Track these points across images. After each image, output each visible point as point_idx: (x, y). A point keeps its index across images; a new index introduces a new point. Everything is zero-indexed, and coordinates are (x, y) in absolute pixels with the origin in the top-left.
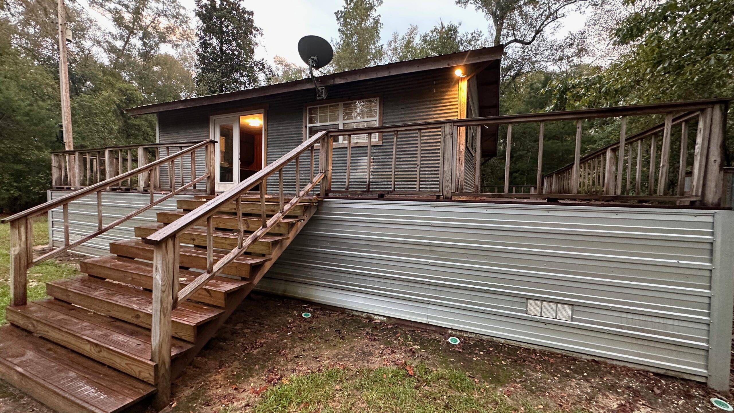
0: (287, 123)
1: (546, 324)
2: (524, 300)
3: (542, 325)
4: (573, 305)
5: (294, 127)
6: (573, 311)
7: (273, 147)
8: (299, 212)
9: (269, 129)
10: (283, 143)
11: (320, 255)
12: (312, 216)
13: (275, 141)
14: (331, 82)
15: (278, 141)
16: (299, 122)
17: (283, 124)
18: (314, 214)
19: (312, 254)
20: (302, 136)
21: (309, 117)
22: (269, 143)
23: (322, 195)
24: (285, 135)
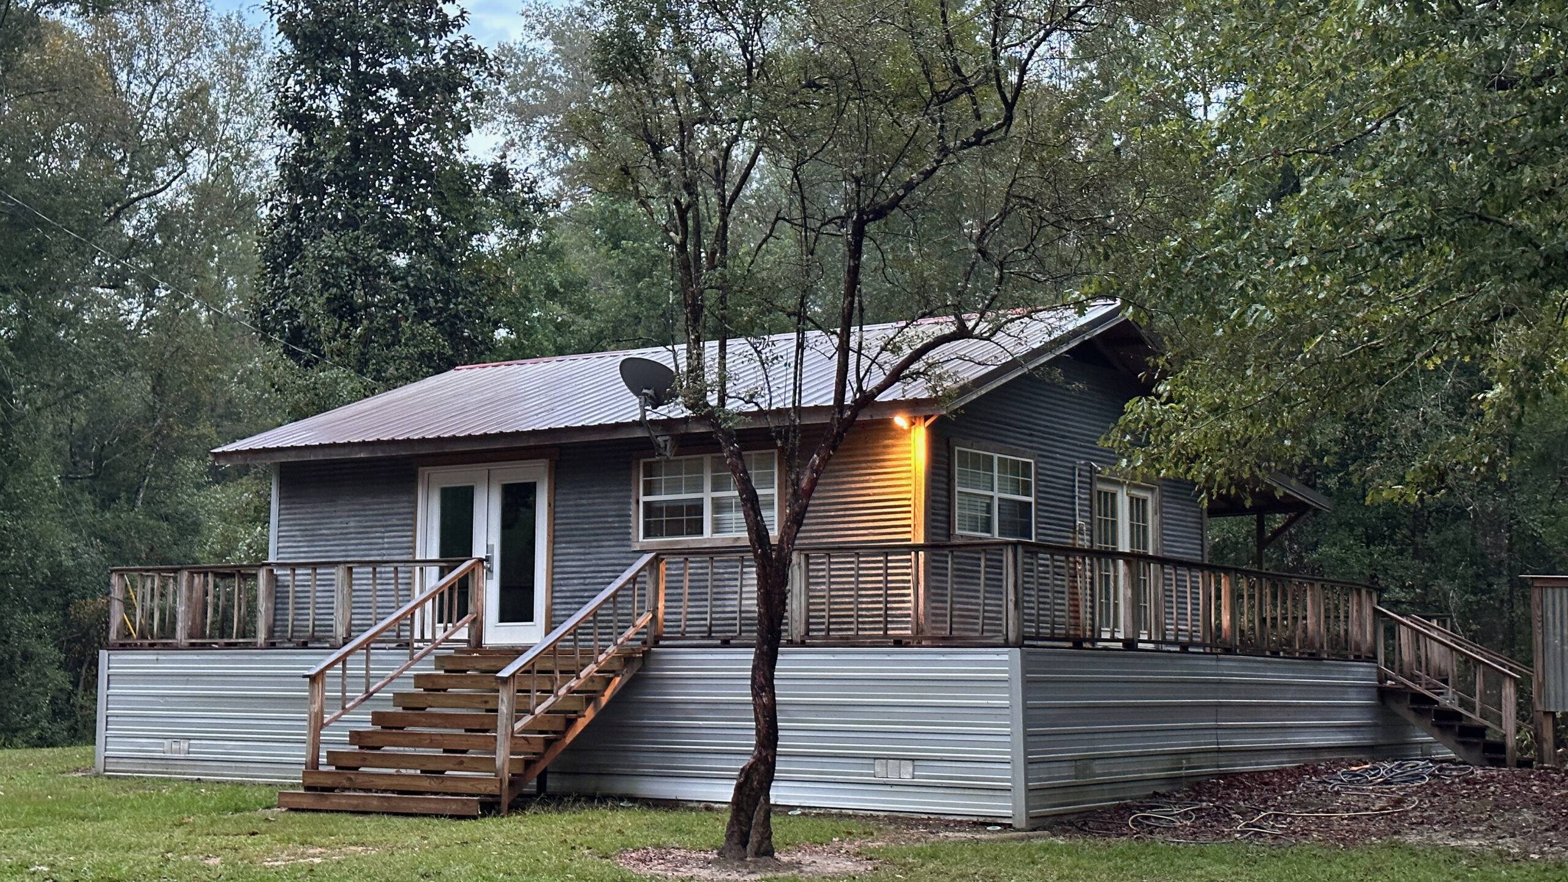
0: (598, 492)
1: (892, 785)
2: (872, 761)
3: (888, 788)
4: (913, 760)
5: (612, 500)
6: (914, 766)
7: (566, 542)
8: (616, 666)
9: (557, 503)
10: (589, 535)
11: (647, 730)
12: (634, 675)
13: (572, 530)
14: (682, 429)
15: (577, 529)
16: (622, 491)
17: (589, 493)
18: (639, 670)
19: (635, 730)
20: (629, 521)
21: (645, 481)
22: (557, 533)
23: (650, 643)
24: (594, 517)
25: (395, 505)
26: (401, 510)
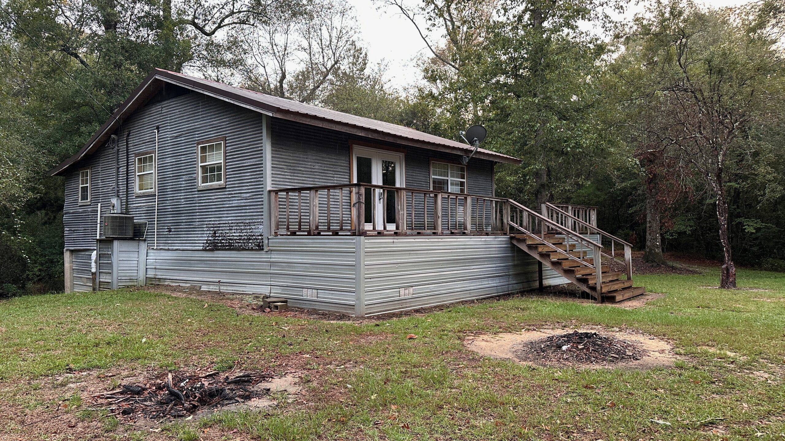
0: (419, 171)
5: (423, 175)
16: (426, 172)
17: (415, 171)
21: (433, 170)
24: (418, 181)
25: (338, 161)
26: (343, 164)
